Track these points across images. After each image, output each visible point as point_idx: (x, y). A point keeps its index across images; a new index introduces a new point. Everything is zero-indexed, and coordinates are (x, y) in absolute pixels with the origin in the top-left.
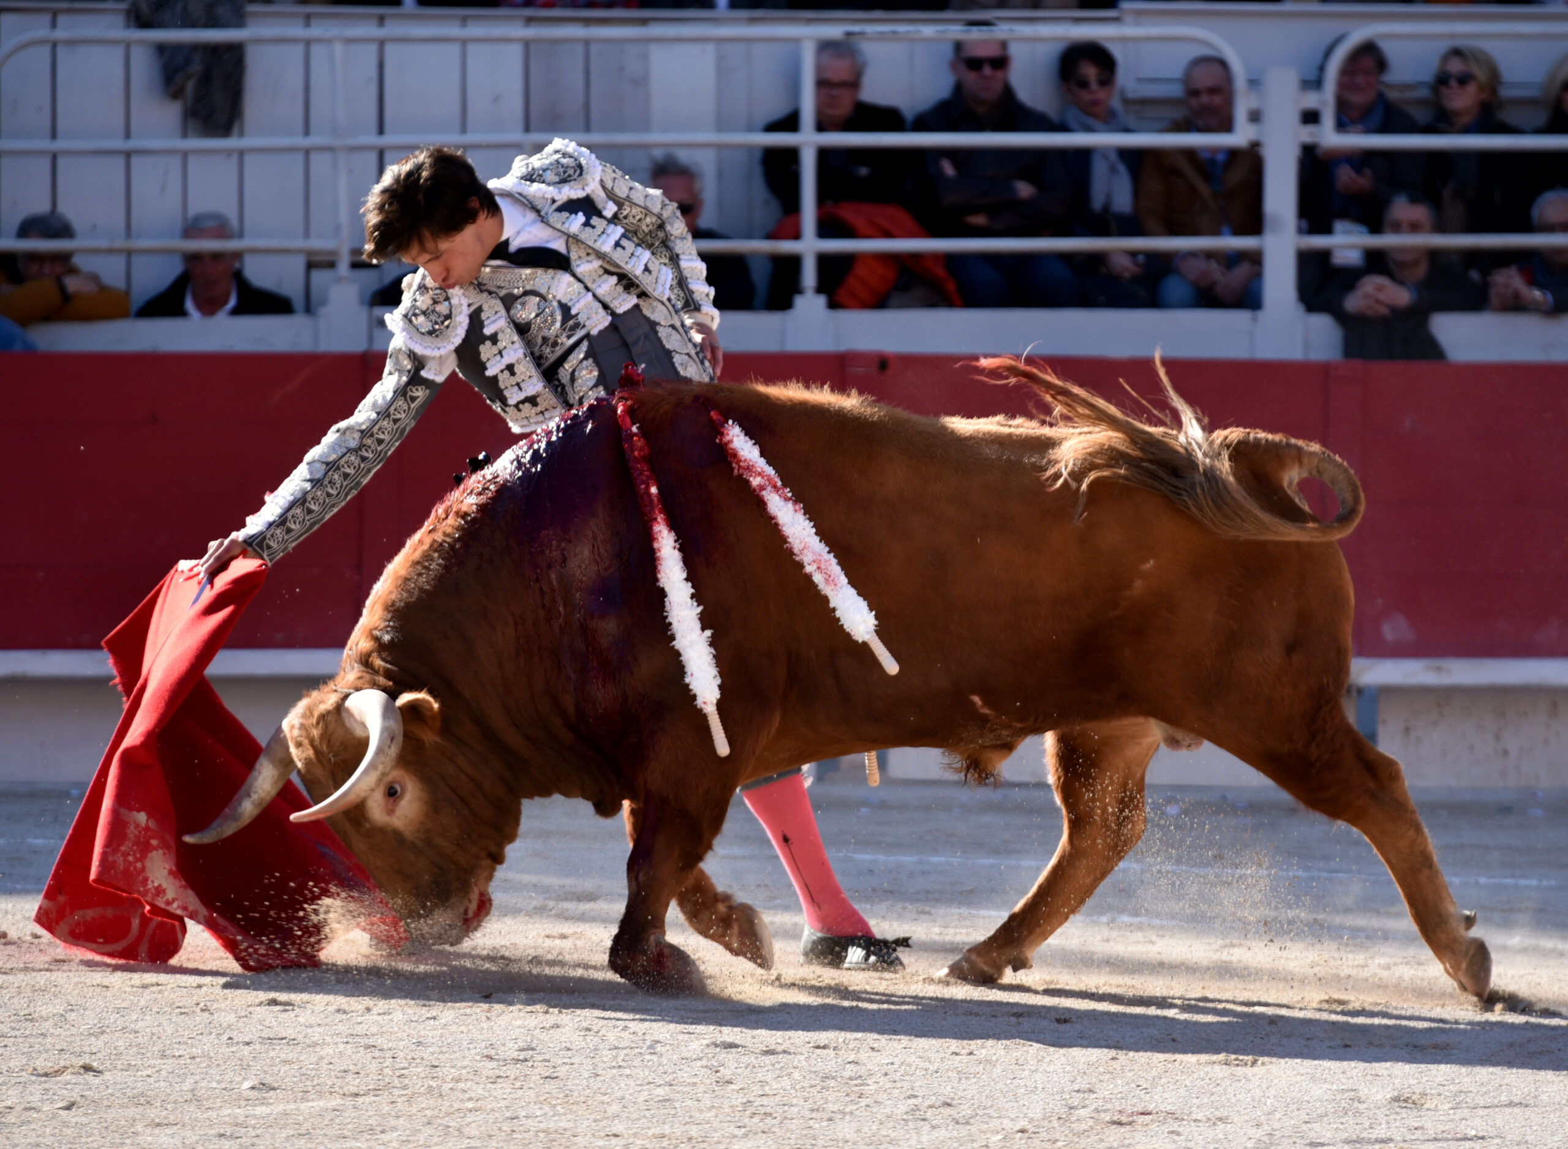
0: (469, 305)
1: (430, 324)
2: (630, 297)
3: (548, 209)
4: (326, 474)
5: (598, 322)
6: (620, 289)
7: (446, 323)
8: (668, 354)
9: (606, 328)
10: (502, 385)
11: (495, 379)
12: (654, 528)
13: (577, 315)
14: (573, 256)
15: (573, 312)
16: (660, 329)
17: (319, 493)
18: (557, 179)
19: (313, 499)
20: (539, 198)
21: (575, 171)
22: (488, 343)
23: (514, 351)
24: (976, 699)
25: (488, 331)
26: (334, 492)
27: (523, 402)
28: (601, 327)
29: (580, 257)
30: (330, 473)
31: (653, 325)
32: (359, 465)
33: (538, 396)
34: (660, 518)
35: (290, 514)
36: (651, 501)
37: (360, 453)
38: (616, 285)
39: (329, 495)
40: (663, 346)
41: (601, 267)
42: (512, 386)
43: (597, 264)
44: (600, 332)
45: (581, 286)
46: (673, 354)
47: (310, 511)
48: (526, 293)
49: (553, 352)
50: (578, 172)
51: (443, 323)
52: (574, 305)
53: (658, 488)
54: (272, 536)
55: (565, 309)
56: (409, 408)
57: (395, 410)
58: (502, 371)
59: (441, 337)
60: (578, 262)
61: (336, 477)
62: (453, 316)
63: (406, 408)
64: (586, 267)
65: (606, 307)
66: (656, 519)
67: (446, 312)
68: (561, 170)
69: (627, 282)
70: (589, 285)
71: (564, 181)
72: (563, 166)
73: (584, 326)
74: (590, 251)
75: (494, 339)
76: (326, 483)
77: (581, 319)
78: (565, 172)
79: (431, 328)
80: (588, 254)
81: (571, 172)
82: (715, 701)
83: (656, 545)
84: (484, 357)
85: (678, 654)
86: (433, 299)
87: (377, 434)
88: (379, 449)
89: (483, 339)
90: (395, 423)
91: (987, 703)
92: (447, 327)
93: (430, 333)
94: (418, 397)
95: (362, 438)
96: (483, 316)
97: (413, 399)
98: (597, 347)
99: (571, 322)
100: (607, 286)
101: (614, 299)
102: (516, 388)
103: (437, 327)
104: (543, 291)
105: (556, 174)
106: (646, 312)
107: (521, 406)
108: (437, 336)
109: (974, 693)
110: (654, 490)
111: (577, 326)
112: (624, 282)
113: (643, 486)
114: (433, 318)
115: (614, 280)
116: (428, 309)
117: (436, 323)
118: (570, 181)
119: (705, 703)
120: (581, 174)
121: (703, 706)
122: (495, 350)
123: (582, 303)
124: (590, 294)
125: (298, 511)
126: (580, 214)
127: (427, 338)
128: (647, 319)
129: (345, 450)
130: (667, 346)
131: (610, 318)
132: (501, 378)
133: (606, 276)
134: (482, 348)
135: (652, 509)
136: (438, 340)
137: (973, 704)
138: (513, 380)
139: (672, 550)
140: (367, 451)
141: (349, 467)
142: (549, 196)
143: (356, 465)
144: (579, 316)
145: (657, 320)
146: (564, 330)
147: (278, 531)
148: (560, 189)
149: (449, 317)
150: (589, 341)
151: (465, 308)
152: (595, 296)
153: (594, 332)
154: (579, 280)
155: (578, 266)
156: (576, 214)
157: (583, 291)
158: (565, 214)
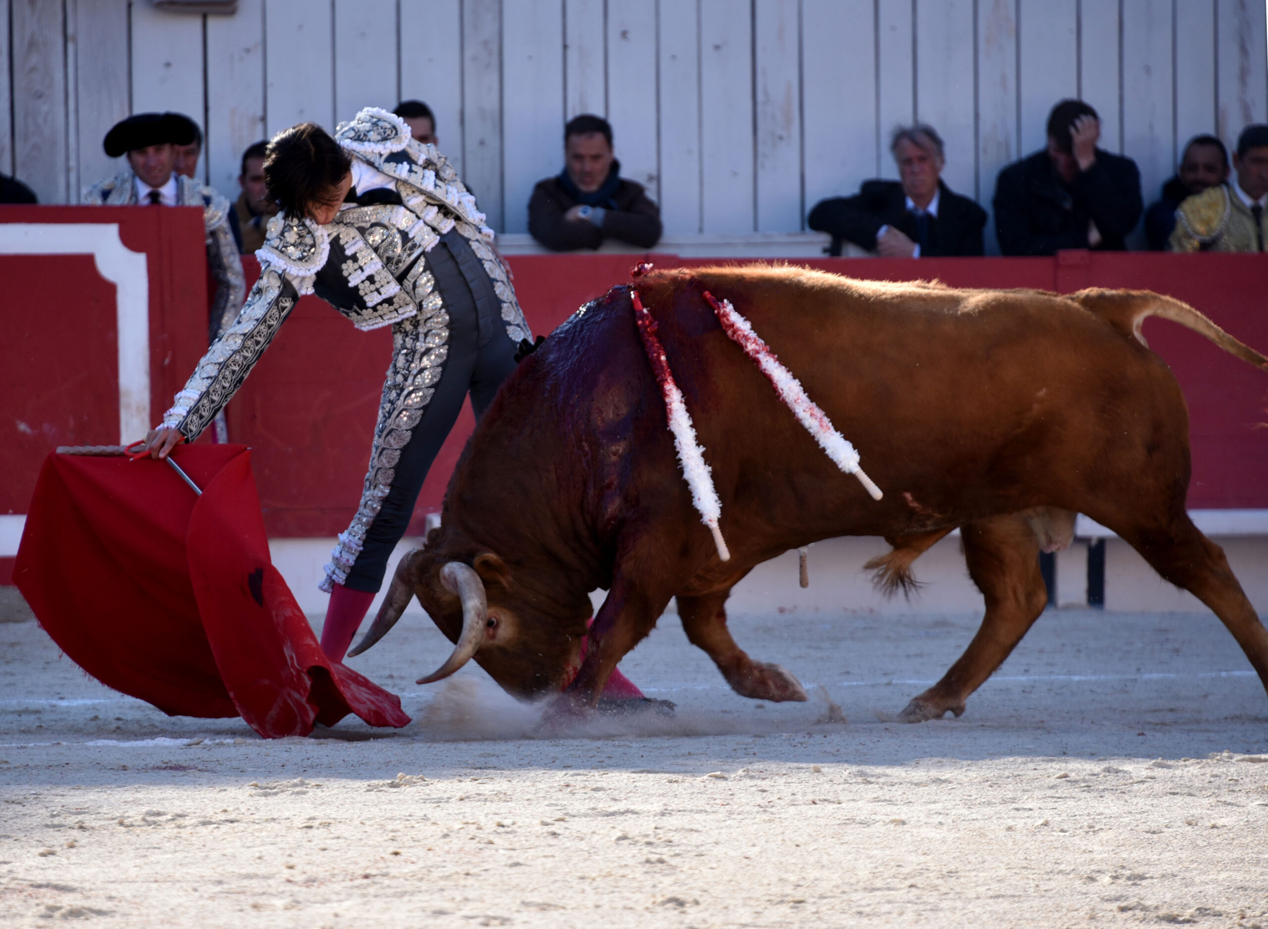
0: (329, 235)
1: (300, 252)
2: (449, 221)
3: (378, 162)
4: (219, 372)
5: (430, 241)
6: (441, 216)
7: (313, 250)
8: (480, 261)
9: (437, 246)
10: (361, 293)
11: (356, 288)
12: (665, 387)
13: (413, 238)
14: (403, 194)
15: (411, 236)
16: (471, 243)
17: (218, 386)
18: (379, 138)
19: (214, 391)
20: (369, 153)
21: (392, 132)
22: (350, 262)
23: (373, 264)
24: (908, 496)
25: (348, 252)
26: (227, 385)
27: (381, 304)
28: (433, 245)
29: (408, 195)
30: (223, 370)
31: (467, 241)
32: (242, 363)
33: (395, 297)
34: (670, 379)
35: (200, 404)
36: (662, 367)
37: (242, 353)
38: (438, 213)
39: (224, 388)
40: (476, 256)
41: (424, 200)
42: (372, 292)
43: (421, 198)
44: (433, 249)
45: (413, 216)
46: (483, 262)
47: (213, 401)
48: (374, 225)
49: (397, 268)
50: (394, 132)
51: (309, 250)
52: (410, 230)
53: (666, 357)
54: (191, 421)
55: (404, 235)
56: (280, 316)
57: (270, 317)
58: (363, 282)
59: (309, 261)
60: (408, 198)
61: (227, 373)
62: (317, 245)
63: (278, 316)
64: (415, 201)
65: (434, 229)
66: (666, 380)
67: (311, 242)
68: (382, 131)
69: (445, 210)
70: (419, 214)
71: (385, 139)
72: (382, 128)
73: (420, 246)
74: (414, 190)
75: (354, 258)
76: (220, 378)
77: (417, 240)
78: (385, 133)
79: (301, 256)
80: (413, 192)
81: (388, 132)
82: (716, 519)
83: (667, 400)
84: (345, 273)
85: (686, 484)
86: (298, 234)
87: (256, 336)
88: (257, 348)
89: (345, 259)
90: (269, 329)
91: (916, 498)
92: (313, 253)
93: (300, 259)
94: (285, 308)
95: (244, 341)
96: (342, 242)
97: (284, 309)
98: (432, 260)
99: (409, 244)
100: (432, 214)
101: (439, 223)
102: (376, 293)
103: (305, 254)
104: (386, 222)
105: (378, 134)
106: (461, 231)
107: (379, 307)
108: (306, 261)
109: (907, 490)
110: (663, 358)
111: (414, 246)
112: (443, 211)
113: (655, 355)
114: (301, 248)
115: (436, 209)
116: (296, 242)
117: (304, 251)
118: (390, 139)
119: (710, 520)
120: (396, 134)
121: (709, 523)
122: (356, 266)
123: (417, 228)
124: (421, 222)
125: (205, 401)
126: (405, 163)
127: (299, 263)
128: (462, 237)
129: (231, 353)
130: (479, 256)
131: (438, 237)
132: (361, 287)
133: (429, 207)
134: (344, 266)
135: (664, 372)
136: (308, 264)
137: (905, 499)
138: (373, 287)
139: (680, 404)
140: (247, 351)
141: (235, 365)
142: (376, 151)
143: (240, 362)
144: (415, 239)
145: (468, 237)
146: (405, 250)
147: (195, 418)
148: (384, 145)
149: (313, 245)
150: (425, 257)
151: (326, 237)
152: (425, 223)
153: (429, 249)
154: (411, 211)
155: (408, 201)
156: (402, 163)
157: (416, 219)
158: (393, 164)
